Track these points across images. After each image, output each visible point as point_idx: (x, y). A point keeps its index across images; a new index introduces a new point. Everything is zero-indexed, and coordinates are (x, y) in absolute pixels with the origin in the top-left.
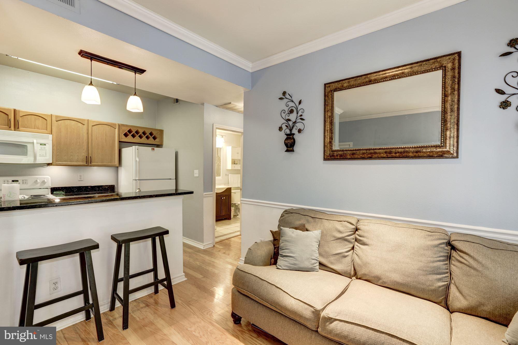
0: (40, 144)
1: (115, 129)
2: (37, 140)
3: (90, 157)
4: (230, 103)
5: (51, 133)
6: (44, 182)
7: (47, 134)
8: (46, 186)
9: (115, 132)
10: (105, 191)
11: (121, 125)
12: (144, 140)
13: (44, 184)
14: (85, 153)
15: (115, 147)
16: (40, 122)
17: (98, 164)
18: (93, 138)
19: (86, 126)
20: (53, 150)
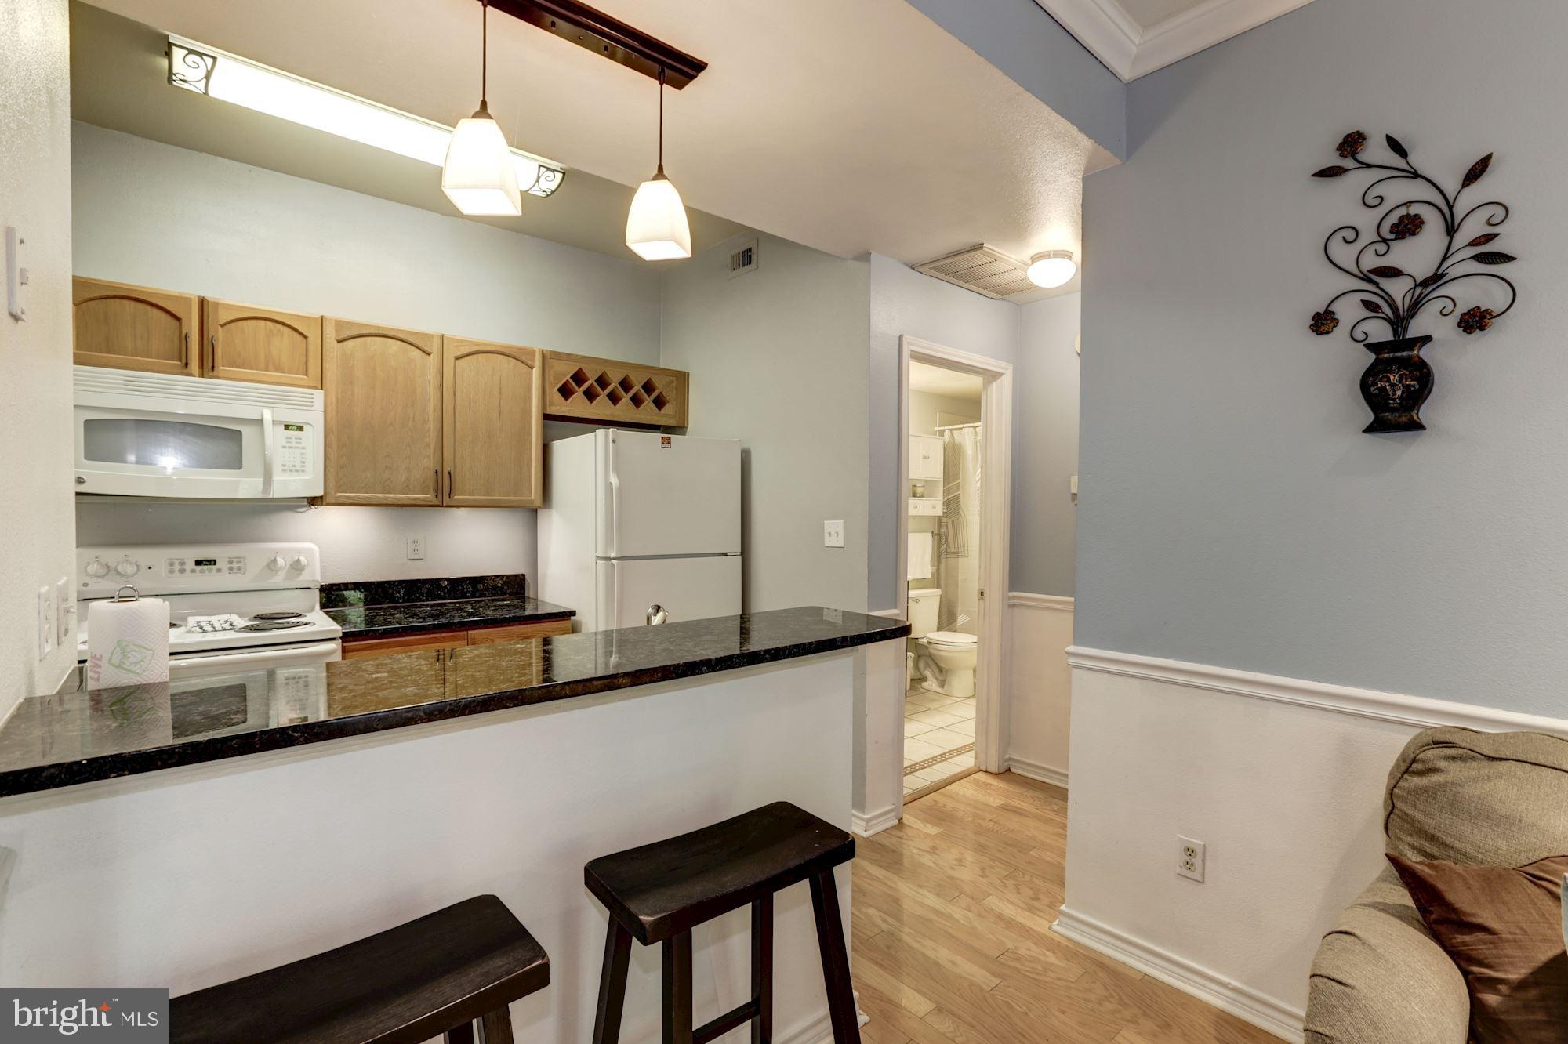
0: (283, 427)
1: (532, 368)
2: (273, 413)
3: (449, 473)
4: (980, 246)
5: (319, 386)
6: (297, 567)
7: (309, 387)
8: (304, 579)
9: (531, 379)
10: (493, 595)
11: (548, 355)
12: (624, 410)
13: (298, 572)
14: (432, 457)
15: (531, 435)
16: (283, 344)
17: (474, 500)
18: (458, 402)
19: (436, 357)
20: (327, 448)
